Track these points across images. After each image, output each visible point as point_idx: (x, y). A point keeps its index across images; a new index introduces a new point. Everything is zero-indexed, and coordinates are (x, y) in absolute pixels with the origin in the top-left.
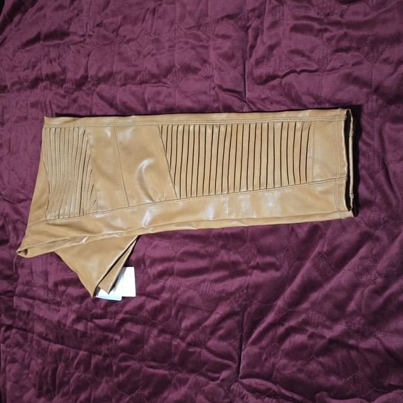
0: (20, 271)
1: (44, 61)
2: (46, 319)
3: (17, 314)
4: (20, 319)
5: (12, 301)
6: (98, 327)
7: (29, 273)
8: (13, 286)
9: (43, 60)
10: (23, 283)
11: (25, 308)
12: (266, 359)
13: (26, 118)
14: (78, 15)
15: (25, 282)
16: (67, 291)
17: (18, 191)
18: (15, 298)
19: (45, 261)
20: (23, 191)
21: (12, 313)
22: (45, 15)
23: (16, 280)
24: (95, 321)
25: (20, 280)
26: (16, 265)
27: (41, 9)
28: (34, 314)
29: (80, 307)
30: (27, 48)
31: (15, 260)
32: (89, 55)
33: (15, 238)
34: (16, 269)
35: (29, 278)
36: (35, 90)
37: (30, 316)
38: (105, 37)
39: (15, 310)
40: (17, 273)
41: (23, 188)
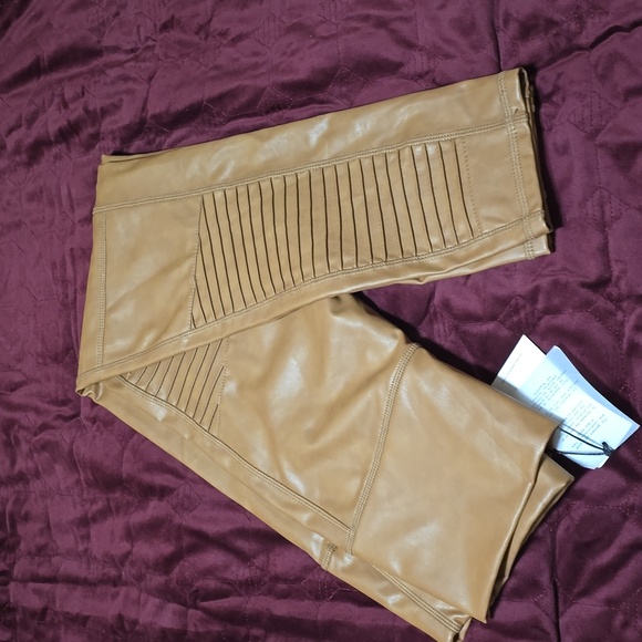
0: (21, 529)
1: (53, 107)
2: (87, 618)
3: (18, 617)
4: (26, 628)
5: (7, 592)
6: (214, 615)
7: (41, 530)
8: (8, 562)
9: (50, 105)
10: (30, 553)
11: (36, 603)
12: (625, 625)
13: (18, 225)
14: (117, 14)
15: (33, 550)
16: (135, 550)
17: (9, 368)
18: (12, 586)
19: (78, 499)
20: (19, 366)
21: (8, 618)
22: (49, 25)
23: (12, 549)
24: (205, 604)
25: (23, 546)
26: (12, 516)
27: (38, 16)
28: (56, 613)
29: (167, 582)
30: (14, 92)
31: (9, 507)
32: (151, 78)
33: (8, 463)
34: (13, 525)
35: (40, 541)
36: (35, 167)
37: (48, 619)
38: (181, 43)
39: (13, 610)
40: (14, 534)
41: (19, 361)
